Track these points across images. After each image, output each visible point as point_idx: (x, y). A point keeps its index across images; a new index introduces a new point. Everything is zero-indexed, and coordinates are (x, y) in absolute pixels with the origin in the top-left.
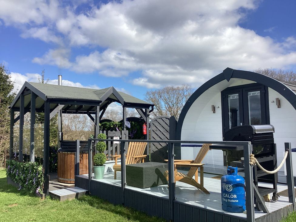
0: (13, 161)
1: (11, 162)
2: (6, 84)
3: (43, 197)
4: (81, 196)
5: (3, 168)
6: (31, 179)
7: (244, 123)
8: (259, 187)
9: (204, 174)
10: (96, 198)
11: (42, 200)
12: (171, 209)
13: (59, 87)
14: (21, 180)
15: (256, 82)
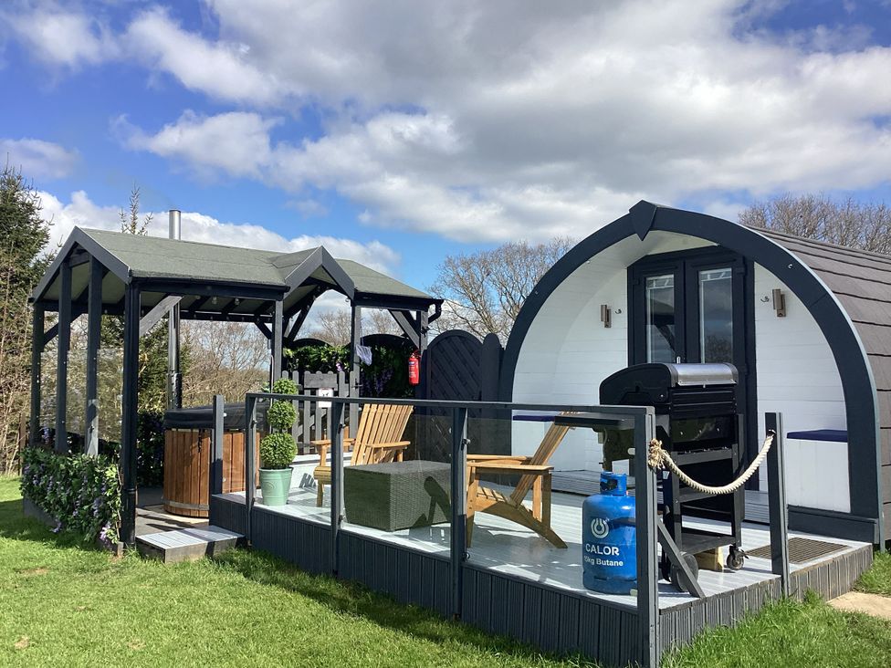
0: (38, 451)
1: (34, 455)
2: (26, 228)
3: (120, 553)
4: (224, 551)
5: (16, 473)
6: (87, 502)
7: (686, 357)
8: (686, 530)
9: (552, 493)
10: (265, 557)
11: (115, 559)
12: (454, 584)
13: (172, 245)
14: (61, 505)
15: (715, 244)
